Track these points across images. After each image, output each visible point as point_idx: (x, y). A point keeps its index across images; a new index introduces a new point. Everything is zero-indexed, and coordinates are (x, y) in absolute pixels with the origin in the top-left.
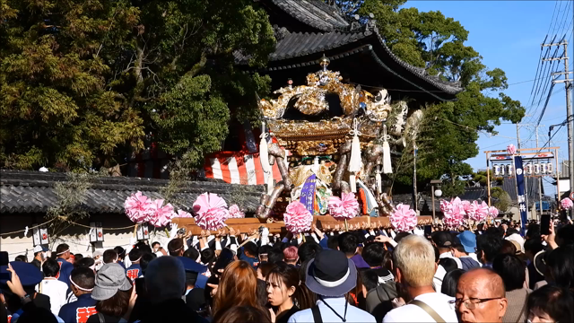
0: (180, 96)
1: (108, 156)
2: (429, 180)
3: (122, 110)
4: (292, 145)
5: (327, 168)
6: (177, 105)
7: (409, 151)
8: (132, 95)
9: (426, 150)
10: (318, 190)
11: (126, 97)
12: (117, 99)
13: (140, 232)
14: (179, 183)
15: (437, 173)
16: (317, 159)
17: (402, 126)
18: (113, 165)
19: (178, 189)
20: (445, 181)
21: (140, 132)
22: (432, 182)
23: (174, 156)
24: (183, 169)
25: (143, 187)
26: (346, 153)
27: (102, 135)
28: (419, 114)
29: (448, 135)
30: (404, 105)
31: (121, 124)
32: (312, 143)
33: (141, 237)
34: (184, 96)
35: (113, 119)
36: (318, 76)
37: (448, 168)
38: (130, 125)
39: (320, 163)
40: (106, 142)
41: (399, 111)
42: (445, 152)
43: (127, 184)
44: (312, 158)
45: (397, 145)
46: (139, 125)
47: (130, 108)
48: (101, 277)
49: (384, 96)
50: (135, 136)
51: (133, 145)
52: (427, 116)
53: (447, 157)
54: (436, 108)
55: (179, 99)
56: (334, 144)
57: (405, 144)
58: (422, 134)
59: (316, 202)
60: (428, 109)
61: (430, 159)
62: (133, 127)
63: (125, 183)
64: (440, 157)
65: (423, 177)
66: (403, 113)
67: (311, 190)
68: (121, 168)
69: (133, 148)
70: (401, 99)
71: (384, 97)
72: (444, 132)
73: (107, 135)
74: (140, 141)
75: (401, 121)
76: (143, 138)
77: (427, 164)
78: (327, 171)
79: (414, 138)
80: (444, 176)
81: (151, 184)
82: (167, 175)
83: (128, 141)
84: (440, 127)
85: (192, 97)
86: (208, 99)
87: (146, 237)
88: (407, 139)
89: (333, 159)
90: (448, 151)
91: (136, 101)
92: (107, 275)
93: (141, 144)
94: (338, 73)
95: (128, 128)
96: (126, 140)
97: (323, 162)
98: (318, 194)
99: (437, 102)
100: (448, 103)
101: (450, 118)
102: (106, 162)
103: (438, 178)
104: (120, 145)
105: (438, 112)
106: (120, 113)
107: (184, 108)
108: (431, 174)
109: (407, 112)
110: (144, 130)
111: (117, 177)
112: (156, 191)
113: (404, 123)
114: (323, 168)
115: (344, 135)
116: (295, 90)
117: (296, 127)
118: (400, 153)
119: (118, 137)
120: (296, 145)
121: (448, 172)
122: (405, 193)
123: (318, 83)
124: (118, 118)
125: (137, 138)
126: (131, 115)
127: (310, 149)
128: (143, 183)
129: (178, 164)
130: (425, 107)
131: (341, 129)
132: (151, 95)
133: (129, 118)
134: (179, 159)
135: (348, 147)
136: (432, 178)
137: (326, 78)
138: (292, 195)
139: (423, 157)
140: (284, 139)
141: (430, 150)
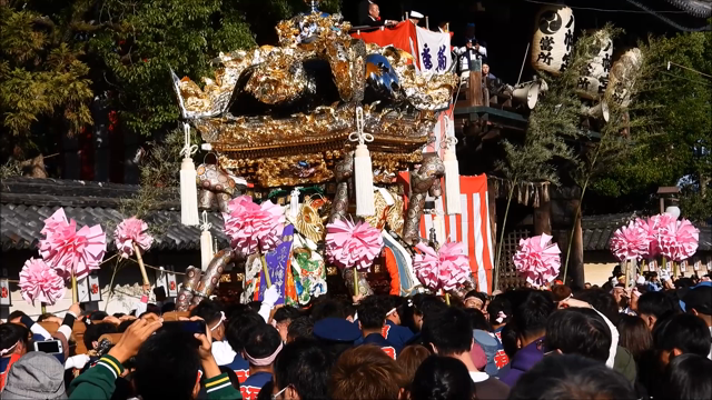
0: (162, 20)
1: (21, 138)
2: (654, 187)
3: (48, 47)
4: (247, 167)
5: (315, 210)
6: (157, 38)
7: (616, 130)
8: (69, 19)
9: (648, 128)
10: (296, 255)
11: (56, 22)
12: (38, 27)
13: (83, 288)
14: (159, 190)
15: (670, 173)
16: (296, 193)
17: (601, 80)
18: (32, 155)
19: (157, 204)
20: (686, 189)
21: (83, 90)
22: (661, 190)
23: (150, 139)
24: (167, 164)
25: (89, 199)
26: (345, 179)
27: (8, 97)
28: (634, 56)
29: (692, 98)
30: (604, 38)
31: (44, 75)
32: (286, 161)
33: (84, 298)
34: (170, 21)
35: (29, 66)
36: (297, 24)
37: (692, 163)
38: (64, 77)
39: (301, 200)
40: (16, 111)
41: (595, 51)
42: (687, 132)
43: (58, 194)
44: (288, 190)
45: (591, 118)
46: (80, 79)
47: (64, 45)
48: (16, 371)
49: (565, 21)
50: (73, 97)
51: (70, 116)
52: (652, 61)
53: (691, 143)
54: (667, 44)
55: (159, 26)
56: (327, 161)
57: (606, 116)
58: (641, 96)
59: (291, 281)
60: (653, 46)
61: (657, 147)
62: (70, 81)
63: (53, 191)
64: (677, 143)
65: (643, 181)
66: (602, 54)
67: (283, 257)
68: (45, 161)
69: (69, 124)
70: (600, 27)
71: (565, 23)
72: (686, 92)
73: (17, 97)
74: (83, 107)
75: (598, 68)
76: (89, 102)
77: (652, 155)
78: (315, 217)
79: (625, 104)
80: (685, 180)
81: (105, 193)
82: (136, 177)
83: (60, 109)
84: (678, 83)
85: (186, 22)
86: (217, 26)
87: (95, 297)
88: (610, 107)
89: (325, 193)
90: (692, 129)
91: (75, 31)
92: (28, 367)
93: (86, 114)
94: (339, 16)
95: (59, 83)
96: (56, 107)
97: (307, 198)
98: (295, 264)
99: (671, 33)
100: (693, 36)
101: (696, 66)
102: (17, 149)
103: (673, 183)
104: (43, 117)
105: (672, 52)
106: (43, 54)
107: (170, 44)
108: (658, 174)
109: (610, 52)
110: (90, 87)
111: (39, 180)
112: (115, 207)
113: (604, 74)
114: (307, 211)
115: (341, 143)
116: (250, 56)
117: (248, 131)
118: (596, 135)
119: (39, 101)
120: (256, 166)
121: (691, 171)
122: (606, 213)
123: (299, 39)
124: (40, 62)
125: (77, 104)
126: (66, 58)
127: (283, 174)
128: (88, 192)
129: (158, 153)
130: (646, 43)
131: (334, 131)
132: (105, 18)
133: (62, 64)
134: (160, 143)
135: (348, 167)
136: (660, 184)
137: (313, 28)
138: (247, 269)
139: (642, 141)
140: (231, 155)
141: (657, 128)
